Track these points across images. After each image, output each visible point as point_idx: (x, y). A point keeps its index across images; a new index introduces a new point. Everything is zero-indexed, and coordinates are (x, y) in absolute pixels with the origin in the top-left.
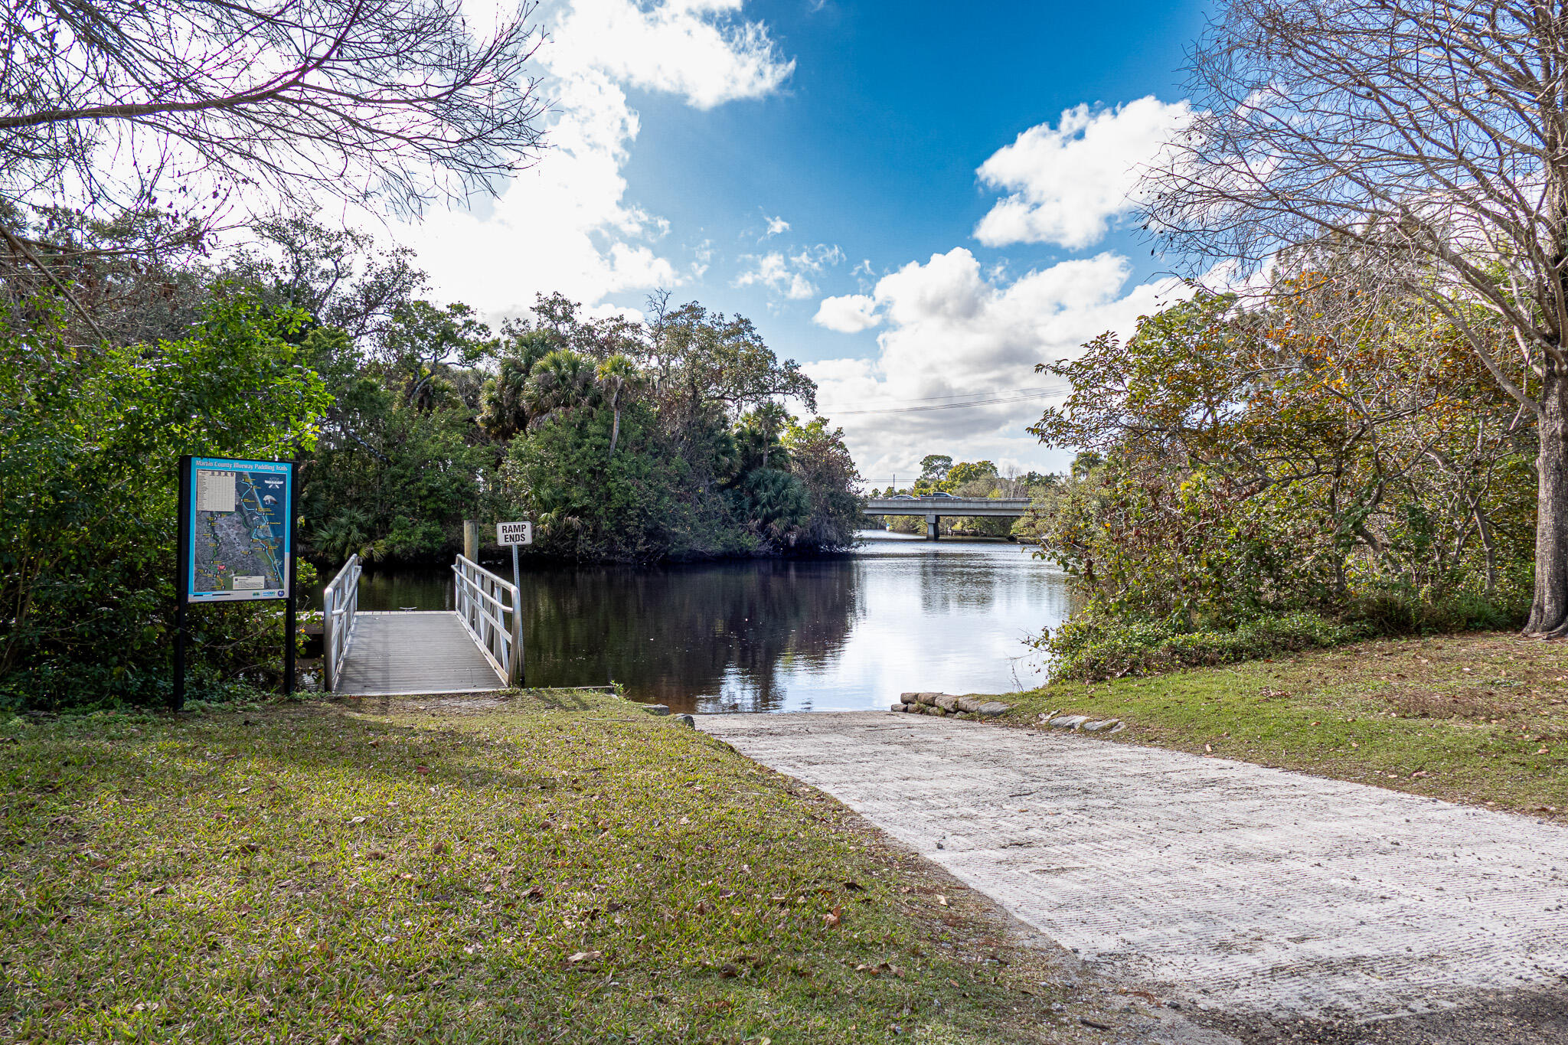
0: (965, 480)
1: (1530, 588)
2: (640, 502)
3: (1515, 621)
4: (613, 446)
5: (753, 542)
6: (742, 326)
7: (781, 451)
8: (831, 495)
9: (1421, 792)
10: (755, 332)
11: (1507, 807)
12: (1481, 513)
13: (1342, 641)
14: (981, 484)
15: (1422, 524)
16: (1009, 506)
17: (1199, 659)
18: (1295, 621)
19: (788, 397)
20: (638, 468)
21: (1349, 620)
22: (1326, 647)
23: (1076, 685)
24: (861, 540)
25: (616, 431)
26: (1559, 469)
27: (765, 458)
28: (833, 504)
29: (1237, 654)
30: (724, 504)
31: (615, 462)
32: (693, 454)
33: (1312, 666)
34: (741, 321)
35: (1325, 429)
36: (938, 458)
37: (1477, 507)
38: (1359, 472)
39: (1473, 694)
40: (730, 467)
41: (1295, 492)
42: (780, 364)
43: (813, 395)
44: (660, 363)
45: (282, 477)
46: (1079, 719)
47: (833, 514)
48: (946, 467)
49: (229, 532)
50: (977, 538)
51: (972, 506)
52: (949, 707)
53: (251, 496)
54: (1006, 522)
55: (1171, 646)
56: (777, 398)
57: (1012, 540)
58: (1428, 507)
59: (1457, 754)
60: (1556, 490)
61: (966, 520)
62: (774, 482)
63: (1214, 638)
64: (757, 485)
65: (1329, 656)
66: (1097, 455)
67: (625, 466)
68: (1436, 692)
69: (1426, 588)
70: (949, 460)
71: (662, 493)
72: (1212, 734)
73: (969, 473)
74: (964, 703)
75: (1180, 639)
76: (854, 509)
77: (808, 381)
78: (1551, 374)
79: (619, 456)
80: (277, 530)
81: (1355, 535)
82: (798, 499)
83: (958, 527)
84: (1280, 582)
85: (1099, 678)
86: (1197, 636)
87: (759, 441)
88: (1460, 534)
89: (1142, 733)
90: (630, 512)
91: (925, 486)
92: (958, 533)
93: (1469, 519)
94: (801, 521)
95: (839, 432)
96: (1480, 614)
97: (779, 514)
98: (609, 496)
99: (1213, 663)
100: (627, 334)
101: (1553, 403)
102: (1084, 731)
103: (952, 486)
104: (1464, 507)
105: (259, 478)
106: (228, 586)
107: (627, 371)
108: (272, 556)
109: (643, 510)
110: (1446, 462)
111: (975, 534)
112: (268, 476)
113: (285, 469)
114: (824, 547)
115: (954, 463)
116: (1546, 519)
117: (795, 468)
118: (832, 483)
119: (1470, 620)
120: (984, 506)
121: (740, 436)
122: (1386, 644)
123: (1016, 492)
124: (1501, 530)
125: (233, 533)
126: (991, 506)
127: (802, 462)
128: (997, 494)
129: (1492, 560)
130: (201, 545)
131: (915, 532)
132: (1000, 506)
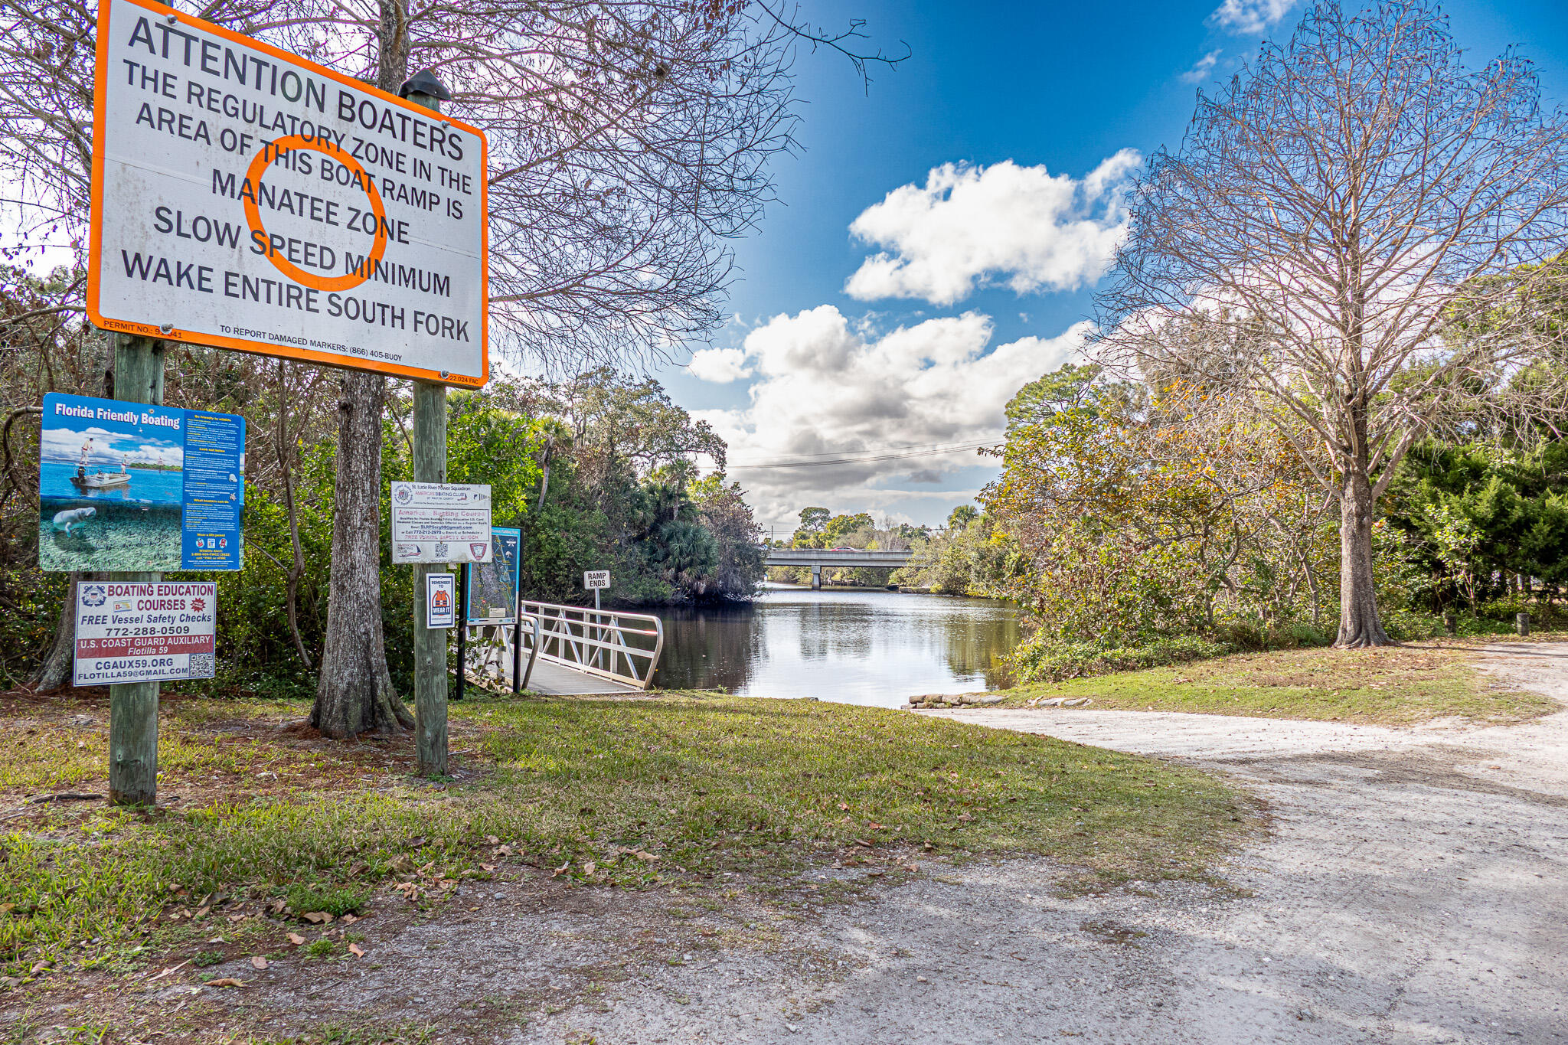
0: (844, 532)
1: (1338, 617)
2: (570, 553)
3: (1329, 641)
4: (541, 500)
5: (668, 592)
6: (652, 386)
7: (690, 505)
8: (738, 547)
9: (1275, 717)
10: (664, 393)
11: (1318, 719)
12: (1308, 565)
13: (1218, 654)
14: (859, 536)
15: (1266, 572)
16: (890, 557)
17: (1123, 666)
18: (1182, 642)
19: (699, 455)
20: (566, 522)
21: (1219, 641)
22: (1207, 658)
23: (1042, 684)
24: (764, 590)
25: (545, 486)
26: (1354, 535)
27: (676, 512)
28: (740, 554)
29: (1149, 663)
30: (638, 554)
31: (545, 515)
32: (611, 509)
33: (1199, 667)
34: (652, 381)
35: (1199, 503)
36: (816, 510)
37: (1305, 560)
38: (1220, 535)
39: (1301, 676)
40: (644, 521)
41: (1174, 550)
42: (693, 425)
43: (723, 453)
44: (575, 420)
45: (515, 539)
46: (1060, 700)
47: (739, 565)
48: (824, 519)
49: (488, 576)
50: (856, 587)
51: (855, 557)
52: (955, 701)
53: (499, 552)
54: (883, 572)
55: (1103, 658)
56: (690, 456)
57: (893, 589)
58: (1271, 560)
59: (1293, 699)
60: (1352, 550)
61: (845, 570)
62: (685, 534)
63: (1132, 652)
64: (670, 537)
65: (1210, 662)
66: (973, 509)
67: (555, 519)
68: (1281, 675)
69: (1271, 621)
70: (827, 512)
71: (588, 545)
72: (1150, 701)
73: (848, 526)
74: (967, 698)
75: (1108, 653)
76: (758, 559)
77: (719, 440)
78: (1348, 472)
79: (548, 510)
80: (512, 575)
81: (1218, 582)
82: (707, 549)
83: (837, 577)
84: (1169, 614)
85: (1057, 679)
86: (1120, 650)
87: (669, 496)
88: (1293, 580)
89: (1104, 703)
90: (560, 563)
91: (804, 537)
92: (837, 584)
93: (1300, 570)
94: (710, 571)
95: (736, 486)
96: (1308, 636)
97: (691, 564)
98: (539, 547)
99: (1133, 669)
100: (546, 393)
101: (1349, 492)
102: (1064, 706)
103: (831, 537)
104: (1296, 560)
105: (504, 539)
106: (487, 615)
107: (557, 431)
108: (509, 594)
109: (572, 560)
110: (1283, 526)
111: (853, 584)
112: (508, 538)
113: (516, 532)
114: (729, 596)
115: (831, 516)
116: (1346, 569)
117: (704, 520)
118: (738, 535)
119: (1301, 641)
120: (867, 557)
121: (652, 491)
122: (1247, 656)
123: (892, 544)
124: (1323, 578)
125: (490, 577)
126: (874, 557)
127: (709, 515)
128: (874, 546)
129: (1316, 599)
130: (474, 586)
131: (795, 582)
132: (882, 557)
